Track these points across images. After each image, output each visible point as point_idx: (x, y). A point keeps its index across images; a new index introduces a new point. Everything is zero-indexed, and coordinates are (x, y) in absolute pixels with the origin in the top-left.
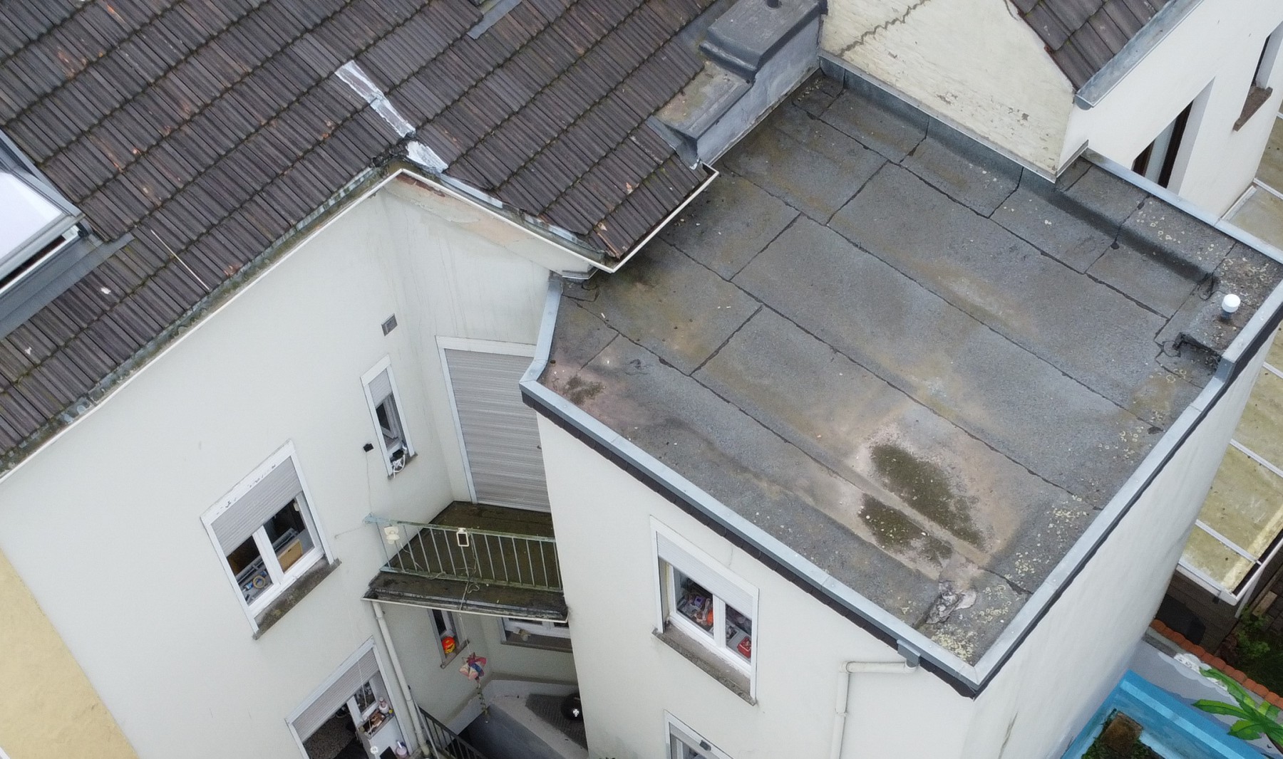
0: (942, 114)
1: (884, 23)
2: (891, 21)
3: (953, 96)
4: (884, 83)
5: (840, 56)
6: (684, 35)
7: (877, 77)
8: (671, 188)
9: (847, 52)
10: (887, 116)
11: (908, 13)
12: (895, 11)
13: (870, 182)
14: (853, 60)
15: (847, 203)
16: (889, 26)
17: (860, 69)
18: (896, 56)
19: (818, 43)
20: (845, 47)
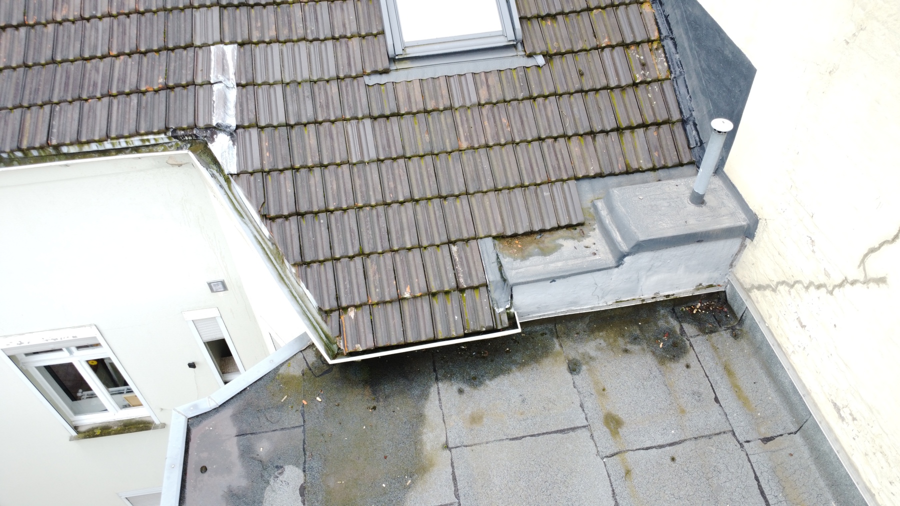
0: (827, 423)
1: (808, 283)
2: (816, 283)
3: (851, 414)
4: (779, 345)
5: (748, 291)
6: (585, 184)
7: (775, 335)
8: (456, 317)
9: (755, 290)
10: (765, 380)
11: (841, 285)
12: (827, 275)
13: (693, 442)
14: (758, 302)
15: (647, 449)
16: (812, 288)
17: (761, 316)
18: (805, 326)
19: (731, 265)
20: (756, 284)
